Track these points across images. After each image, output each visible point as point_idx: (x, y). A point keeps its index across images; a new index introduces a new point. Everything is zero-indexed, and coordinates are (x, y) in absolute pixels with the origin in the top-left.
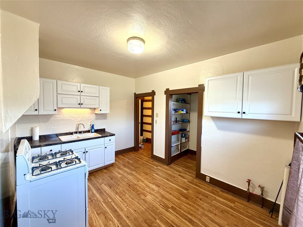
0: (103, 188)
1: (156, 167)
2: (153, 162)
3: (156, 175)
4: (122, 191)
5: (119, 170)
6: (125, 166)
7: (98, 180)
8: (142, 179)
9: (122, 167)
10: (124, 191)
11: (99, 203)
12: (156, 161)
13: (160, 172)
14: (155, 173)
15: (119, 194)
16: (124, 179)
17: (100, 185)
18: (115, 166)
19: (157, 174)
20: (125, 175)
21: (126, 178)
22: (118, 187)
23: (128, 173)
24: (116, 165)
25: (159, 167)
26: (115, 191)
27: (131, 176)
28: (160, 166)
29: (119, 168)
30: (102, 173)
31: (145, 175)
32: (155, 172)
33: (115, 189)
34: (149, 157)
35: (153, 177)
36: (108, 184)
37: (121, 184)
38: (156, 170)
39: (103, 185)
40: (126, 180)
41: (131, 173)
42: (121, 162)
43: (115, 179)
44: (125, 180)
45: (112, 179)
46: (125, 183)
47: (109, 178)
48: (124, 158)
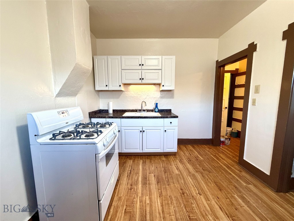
0: (150, 179)
1: (245, 184)
2: (241, 172)
3: (240, 200)
4: (168, 197)
5: (179, 164)
6: (190, 161)
7: (151, 167)
8: (209, 193)
9: (185, 160)
10: (171, 199)
11: (136, 196)
12: (246, 172)
13: (251, 196)
14: (239, 194)
15: (164, 199)
16: (179, 179)
17: (150, 173)
18: (177, 156)
19: (243, 198)
20: (185, 174)
21: (183, 178)
22: (167, 186)
23: (189, 172)
24: (180, 156)
25: (251, 187)
26: (160, 191)
27: (192, 179)
28: (255, 186)
29: (181, 161)
30: (159, 160)
31: (217, 188)
32: (240, 192)
33: (162, 188)
34: (234, 161)
35: (232, 200)
36: (158, 176)
37: (172, 185)
38: (243, 189)
39: (153, 175)
40: (183, 182)
41: (193, 175)
42: (187, 155)
43: (169, 174)
44: (180, 182)
45: (165, 172)
46: (179, 186)
47: (163, 169)
48: (194, 150)
